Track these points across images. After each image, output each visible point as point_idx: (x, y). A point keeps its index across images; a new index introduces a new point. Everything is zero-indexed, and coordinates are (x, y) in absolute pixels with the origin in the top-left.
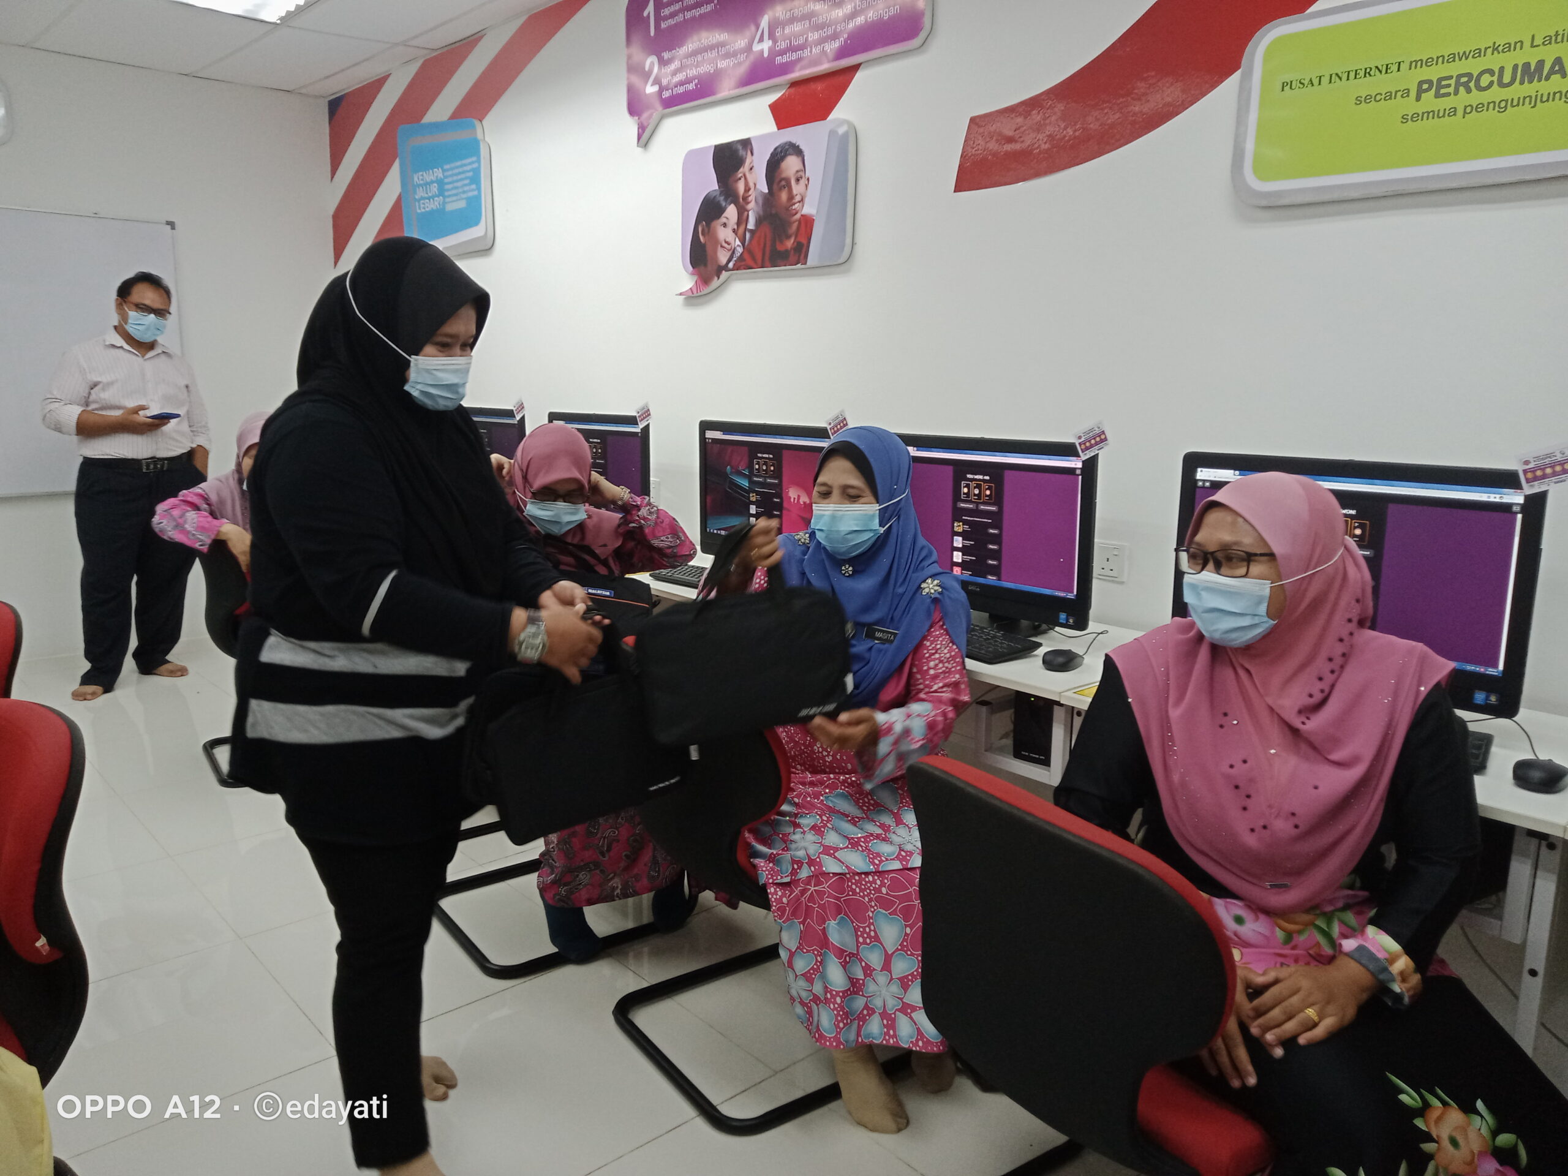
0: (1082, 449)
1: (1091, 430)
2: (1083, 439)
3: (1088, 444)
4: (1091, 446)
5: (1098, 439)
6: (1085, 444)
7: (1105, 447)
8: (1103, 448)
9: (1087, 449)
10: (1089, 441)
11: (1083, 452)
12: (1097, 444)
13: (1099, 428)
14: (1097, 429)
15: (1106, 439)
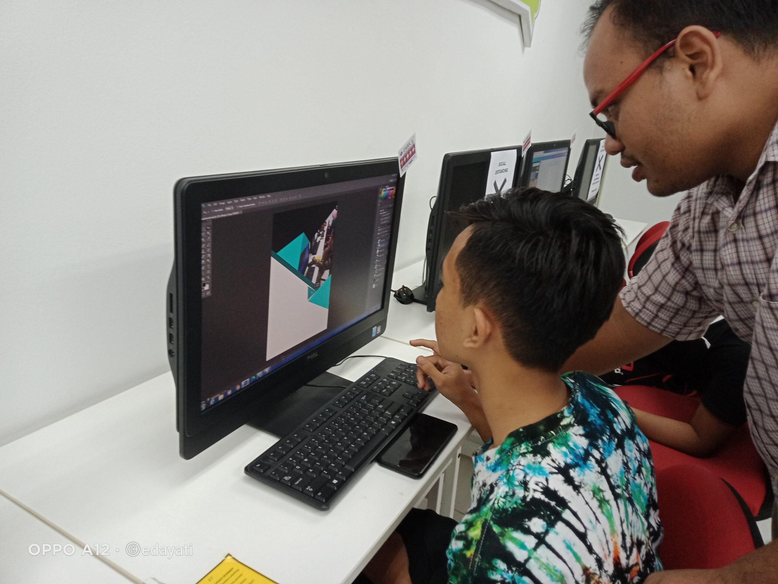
0: (401, 165)
1: (408, 145)
2: (403, 155)
3: (405, 159)
4: (407, 161)
5: (411, 153)
6: (403, 159)
7: (414, 160)
8: (412, 161)
9: (404, 164)
10: (406, 156)
11: (401, 168)
12: (409, 158)
13: (412, 142)
14: (411, 143)
15: (415, 151)
